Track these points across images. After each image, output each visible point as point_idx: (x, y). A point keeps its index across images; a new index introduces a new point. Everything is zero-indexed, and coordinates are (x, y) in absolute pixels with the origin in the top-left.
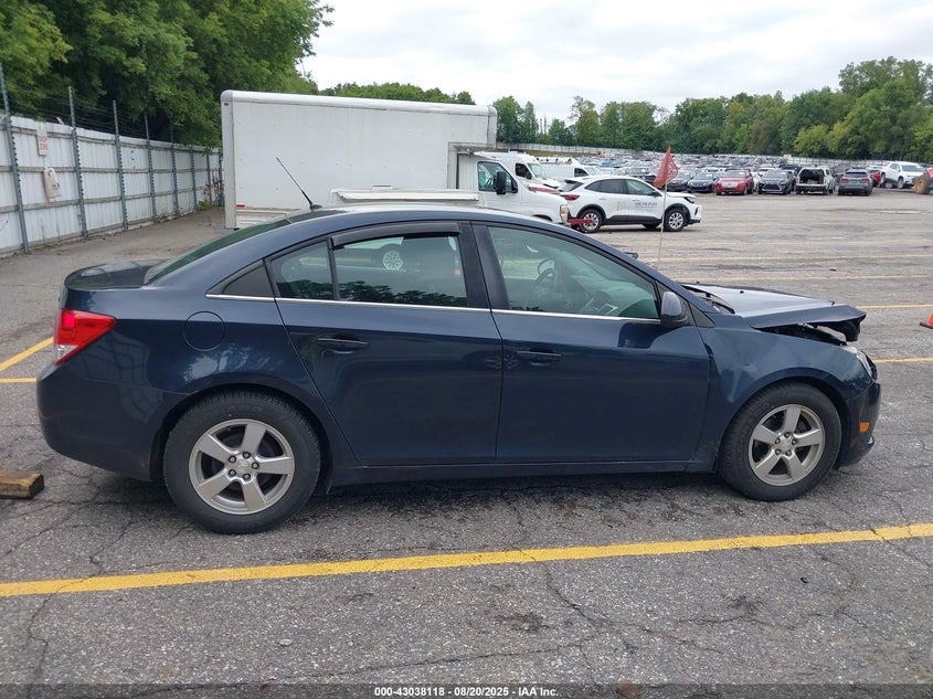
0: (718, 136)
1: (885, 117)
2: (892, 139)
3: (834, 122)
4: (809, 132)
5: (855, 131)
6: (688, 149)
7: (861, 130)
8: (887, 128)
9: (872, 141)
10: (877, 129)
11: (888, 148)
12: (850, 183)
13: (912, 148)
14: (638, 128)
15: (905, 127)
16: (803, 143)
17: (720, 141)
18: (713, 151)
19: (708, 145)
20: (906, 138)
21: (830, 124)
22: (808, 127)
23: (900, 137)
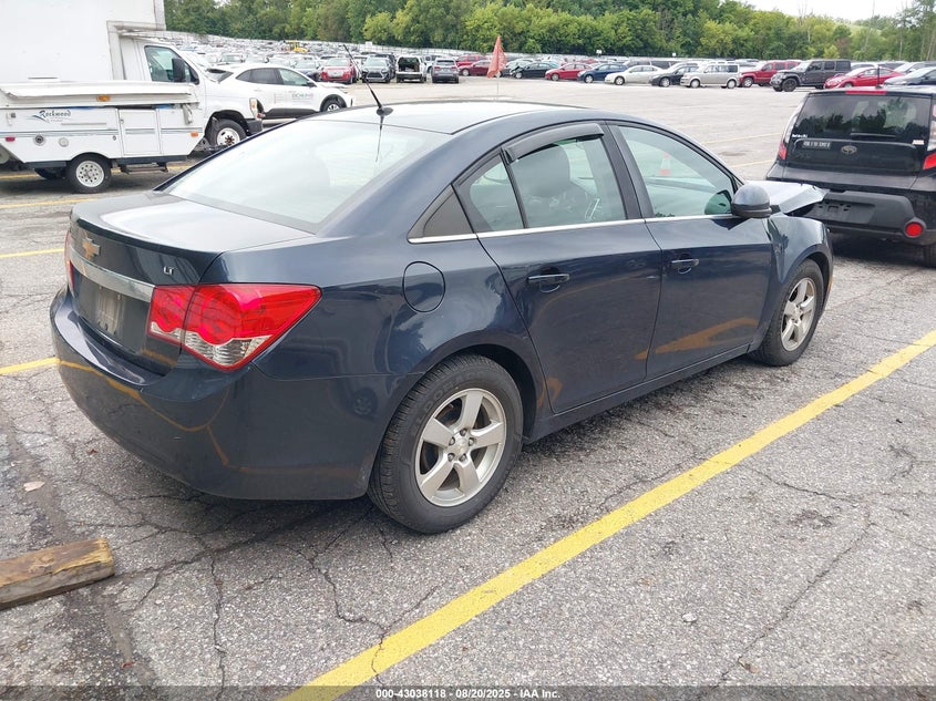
0: (285, 21)
1: (439, 7)
2: (449, 28)
3: (395, 10)
4: (374, 18)
5: (415, 20)
6: (256, 34)
7: (421, 18)
8: (441, 18)
9: (432, 30)
10: (433, 18)
11: (445, 37)
12: (442, 71)
13: (465, 37)
14: (198, 8)
15: (457, 16)
16: (371, 30)
17: (288, 26)
18: (282, 36)
19: (276, 30)
20: (459, 27)
21: (393, 10)
22: (373, 15)
23: (454, 26)
